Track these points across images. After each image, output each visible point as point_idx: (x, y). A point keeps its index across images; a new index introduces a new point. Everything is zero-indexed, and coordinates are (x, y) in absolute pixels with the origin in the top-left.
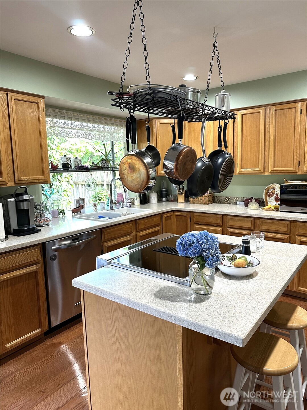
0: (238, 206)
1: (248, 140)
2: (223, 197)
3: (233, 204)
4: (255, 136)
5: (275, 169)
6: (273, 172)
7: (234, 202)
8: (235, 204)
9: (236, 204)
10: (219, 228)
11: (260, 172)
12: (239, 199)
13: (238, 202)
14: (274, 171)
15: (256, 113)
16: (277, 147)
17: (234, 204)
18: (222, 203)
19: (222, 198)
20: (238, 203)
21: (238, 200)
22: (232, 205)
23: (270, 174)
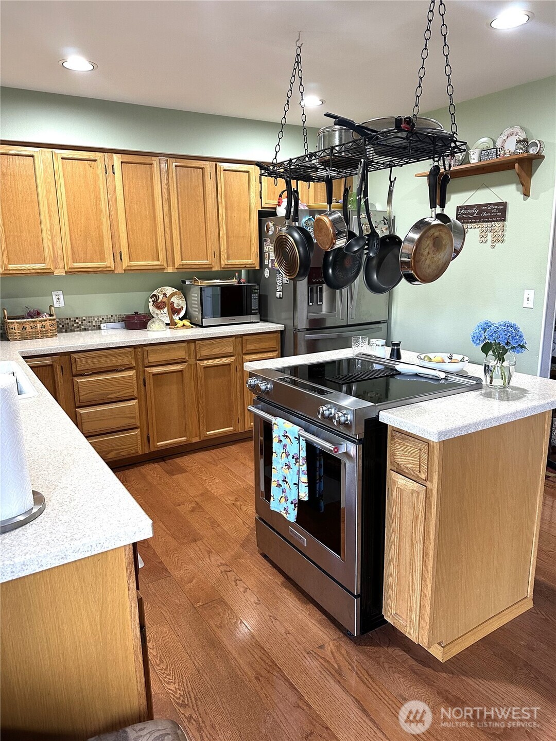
0: (105, 332)
1: (135, 211)
2: (70, 319)
3: (92, 330)
4: (147, 205)
5: (184, 262)
6: (181, 267)
7: (94, 326)
8: (97, 330)
9: (100, 328)
10: (129, 372)
11: (162, 267)
12: (103, 319)
13: (105, 324)
14: (183, 265)
15: (145, 164)
16: (183, 226)
17: (95, 330)
18: (68, 330)
19: (67, 321)
20: (104, 326)
21: (101, 321)
22: (90, 332)
23: (176, 271)
